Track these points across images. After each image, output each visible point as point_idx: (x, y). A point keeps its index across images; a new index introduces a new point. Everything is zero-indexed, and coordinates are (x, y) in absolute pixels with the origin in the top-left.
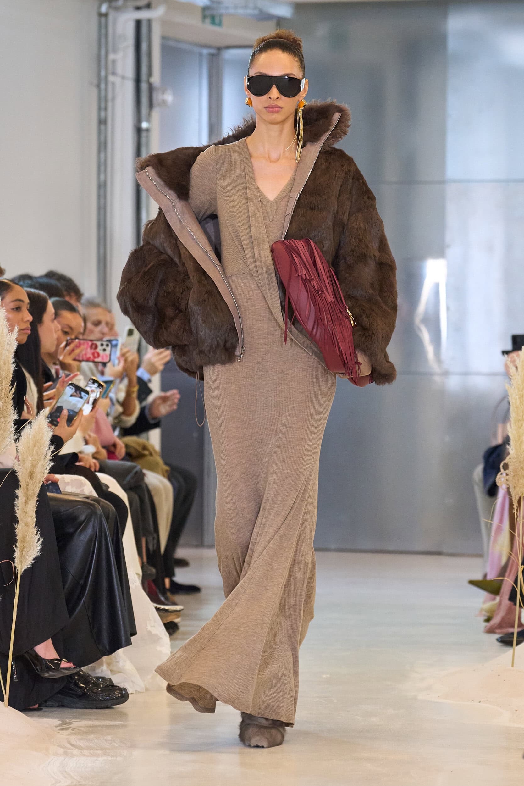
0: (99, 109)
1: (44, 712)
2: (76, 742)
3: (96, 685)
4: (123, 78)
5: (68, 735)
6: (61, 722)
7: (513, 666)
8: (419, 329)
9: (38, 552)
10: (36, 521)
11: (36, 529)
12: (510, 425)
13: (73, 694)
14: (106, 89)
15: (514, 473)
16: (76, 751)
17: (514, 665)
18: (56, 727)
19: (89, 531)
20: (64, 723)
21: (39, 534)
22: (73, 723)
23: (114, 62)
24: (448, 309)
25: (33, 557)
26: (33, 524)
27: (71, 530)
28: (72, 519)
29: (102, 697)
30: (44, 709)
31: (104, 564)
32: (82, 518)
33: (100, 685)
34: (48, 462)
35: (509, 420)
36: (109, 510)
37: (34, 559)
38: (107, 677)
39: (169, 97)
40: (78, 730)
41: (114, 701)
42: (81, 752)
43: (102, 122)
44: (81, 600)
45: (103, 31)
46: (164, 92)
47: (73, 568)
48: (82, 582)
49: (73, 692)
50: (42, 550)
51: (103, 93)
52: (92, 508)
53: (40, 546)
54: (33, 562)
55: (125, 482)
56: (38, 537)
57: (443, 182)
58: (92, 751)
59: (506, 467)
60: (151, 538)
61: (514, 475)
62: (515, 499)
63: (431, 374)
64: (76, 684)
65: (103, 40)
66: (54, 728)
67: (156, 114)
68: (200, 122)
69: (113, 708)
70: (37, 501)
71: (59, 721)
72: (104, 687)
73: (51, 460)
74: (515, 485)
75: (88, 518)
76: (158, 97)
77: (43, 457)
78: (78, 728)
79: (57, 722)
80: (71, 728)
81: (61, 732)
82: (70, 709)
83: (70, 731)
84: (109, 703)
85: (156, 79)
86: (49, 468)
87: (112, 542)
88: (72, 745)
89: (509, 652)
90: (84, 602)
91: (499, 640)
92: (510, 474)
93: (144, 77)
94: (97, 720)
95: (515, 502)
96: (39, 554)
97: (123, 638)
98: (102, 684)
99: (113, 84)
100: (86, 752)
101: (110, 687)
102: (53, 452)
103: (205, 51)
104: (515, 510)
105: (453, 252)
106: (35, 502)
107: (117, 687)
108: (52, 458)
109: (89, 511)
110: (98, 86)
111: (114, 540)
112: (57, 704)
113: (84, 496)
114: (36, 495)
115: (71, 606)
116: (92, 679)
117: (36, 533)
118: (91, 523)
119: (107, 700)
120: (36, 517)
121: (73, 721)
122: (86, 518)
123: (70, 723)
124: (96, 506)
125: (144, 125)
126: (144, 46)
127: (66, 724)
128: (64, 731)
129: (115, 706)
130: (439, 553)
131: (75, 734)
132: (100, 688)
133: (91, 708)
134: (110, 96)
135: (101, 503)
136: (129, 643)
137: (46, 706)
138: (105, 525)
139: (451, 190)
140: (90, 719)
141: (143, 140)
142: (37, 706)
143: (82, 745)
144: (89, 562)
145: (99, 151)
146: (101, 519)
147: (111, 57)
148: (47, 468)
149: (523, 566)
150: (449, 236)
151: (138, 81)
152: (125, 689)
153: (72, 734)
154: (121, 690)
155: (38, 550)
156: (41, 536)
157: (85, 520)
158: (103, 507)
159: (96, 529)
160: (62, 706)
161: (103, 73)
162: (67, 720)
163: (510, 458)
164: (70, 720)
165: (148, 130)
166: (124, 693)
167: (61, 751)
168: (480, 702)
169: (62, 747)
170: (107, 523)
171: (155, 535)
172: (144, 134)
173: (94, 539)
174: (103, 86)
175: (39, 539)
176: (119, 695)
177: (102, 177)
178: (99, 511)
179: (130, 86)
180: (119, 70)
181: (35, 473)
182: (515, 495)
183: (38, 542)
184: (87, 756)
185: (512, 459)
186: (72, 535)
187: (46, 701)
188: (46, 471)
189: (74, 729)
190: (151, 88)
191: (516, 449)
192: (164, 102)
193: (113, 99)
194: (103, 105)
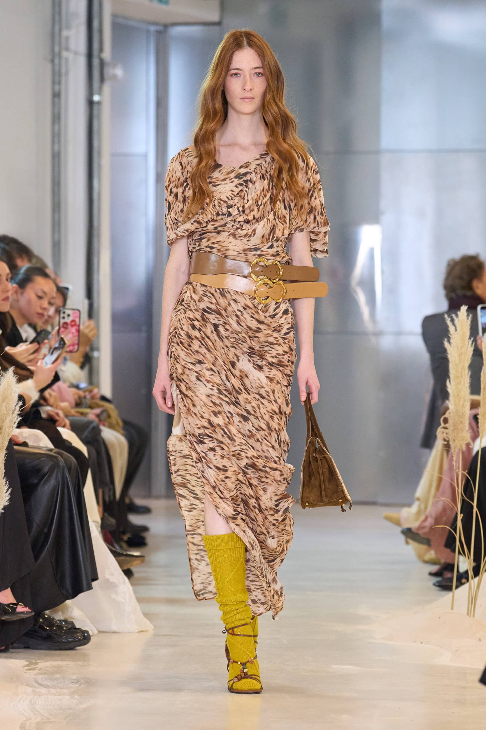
0: (53, 83)
1: (10, 653)
2: (43, 681)
3: (60, 628)
4: (76, 53)
5: (35, 675)
6: (27, 663)
7: (452, 609)
8: (355, 291)
9: (7, 501)
10: (5, 472)
11: (5, 480)
12: (450, 381)
13: (38, 636)
14: (60, 64)
15: (453, 427)
16: (43, 690)
17: (454, 608)
18: (23, 667)
19: (52, 482)
20: (31, 664)
21: (7, 485)
22: (39, 663)
23: (67, 38)
24: (383, 272)
25: (2, 507)
26: (2, 476)
27: (36, 481)
28: (37, 471)
29: (65, 639)
30: (11, 650)
31: (67, 513)
32: (46, 469)
33: (64, 628)
34: (17, 417)
35: (449, 377)
36: (71, 462)
37: (2, 509)
38: (69, 620)
39: (119, 72)
40: (44, 670)
41: (77, 643)
42: (49, 691)
43: (56, 95)
44: (45, 548)
45: (57, 9)
46: (114, 66)
47: (38, 518)
48: (46, 530)
49: (37, 634)
50: (10, 500)
51: (57, 68)
52: (55, 460)
53: (8, 496)
54: (2, 511)
55: (83, 437)
56: (7, 487)
57: (378, 152)
58: (58, 690)
59: (446, 421)
60: (107, 490)
61: (453, 428)
62: (455, 452)
63: (365, 334)
64: (41, 627)
65: (57, 17)
66: (22, 668)
67: (107, 88)
68: (147, 94)
69: (75, 650)
70: (6, 454)
71: (25, 662)
72: (68, 630)
73: (19, 415)
74: (455, 438)
75: (51, 470)
76: (109, 71)
77: (11, 412)
78: (44, 668)
79: (24, 662)
80: (38, 668)
81: (28, 671)
82: (35, 651)
83: (37, 671)
84: (72, 645)
85: (107, 55)
86: (17, 423)
87: (74, 493)
88: (40, 685)
89: (448, 596)
90: (48, 549)
91: (437, 585)
92: (450, 428)
93: (95, 52)
94: (61, 660)
95: (454, 455)
96: (7, 504)
97: (85, 583)
98: (66, 627)
99: (67, 59)
100: (52, 690)
101: (73, 629)
102: (21, 407)
103: (153, 28)
104: (455, 461)
105: (387, 218)
106: (4, 455)
107: (80, 630)
108: (20, 412)
109: (52, 463)
110: (52, 61)
111: (76, 490)
112: (23, 646)
113: (46, 449)
114: (5, 448)
115: (37, 553)
116: (56, 622)
117: (4, 484)
118: (54, 475)
119: (70, 642)
120: (5, 469)
121: (39, 661)
122: (49, 470)
123: (37, 664)
124: (59, 458)
125: (96, 98)
126: (96, 23)
127: (32, 665)
128: (32, 671)
129: (77, 648)
130: (374, 503)
131: (42, 674)
132: (64, 630)
133: (56, 650)
134: (63, 71)
135: (64, 456)
136: (90, 588)
137: (12, 648)
138: (67, 476)
139: (385, 159)
140: (55, 661)
141: (95, 112)
142: (4, 647)
143: (49, 684)
144: (52, 511)
145: (53, 123)
146: (63, 470)
147: (65, 33)
148: (15, 422)
149: (462, 515)
150: (384, 204)
151: (90, 56)
152: (87, 632)
153: (38, 674)
154: (84, 632)
155: (7, 500)
156: (10, 487)
157: (47, 472)
158: (66, 461)
159: (59, 481)
160: (27, 647)
161: (57, 49)
162: (34, 661)
163: (450, 413)
164: (36, 661)
165: (99, 103)
166: (86, 635)
167: (29, 690)
168: (422, 643)
169: (30, 686)
170: (69, 474)
171: (111, 487)
172: (95, 107)
173: (57, 490)
174: (57, 61)
175: (8, 490)
176: (81, 637)
177: (56, 147)
178: (62, 462)
179: (82, 62)
180: (72, 45)
181: (4, 428)
182: (455, 448)
183: (6, 492)
184: (55, 695)
185: (452, 414)
186: (35, 487)
187: (12, 644)
188: (14, 426)
189: (41, 669)
190: (102, 63)
191: (455, 405)
192: (114, 77)
193: (67, 73)
194: (57, 79)
